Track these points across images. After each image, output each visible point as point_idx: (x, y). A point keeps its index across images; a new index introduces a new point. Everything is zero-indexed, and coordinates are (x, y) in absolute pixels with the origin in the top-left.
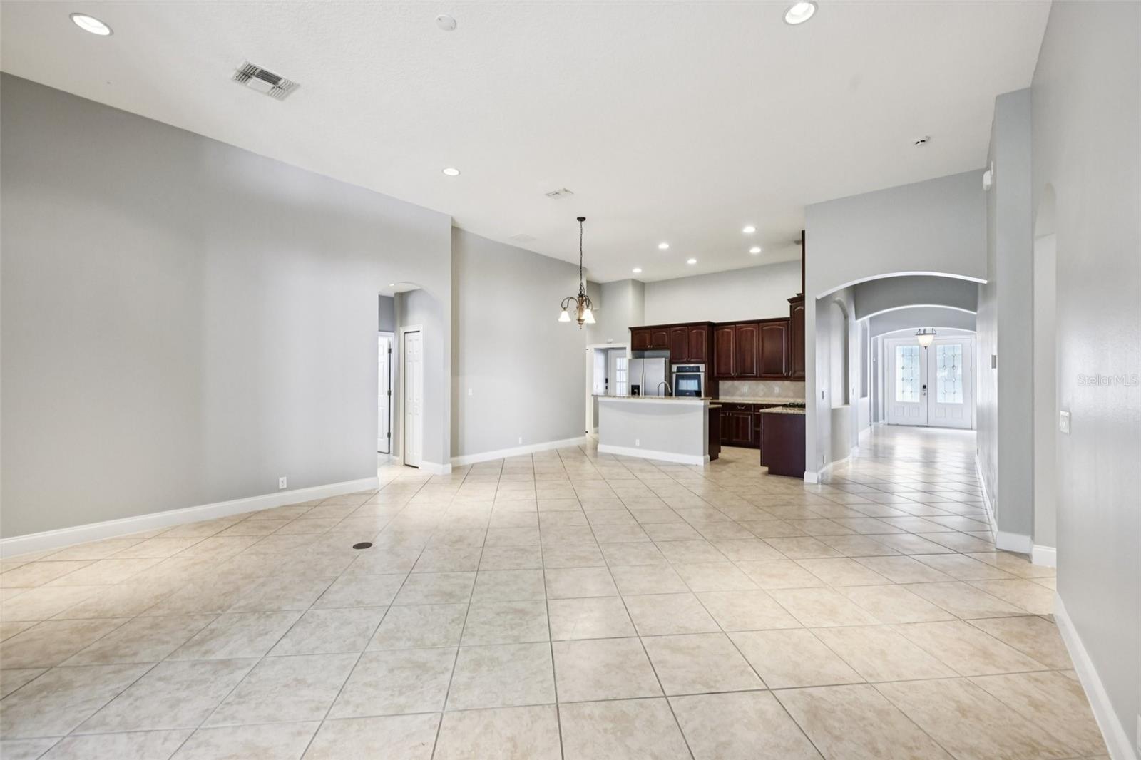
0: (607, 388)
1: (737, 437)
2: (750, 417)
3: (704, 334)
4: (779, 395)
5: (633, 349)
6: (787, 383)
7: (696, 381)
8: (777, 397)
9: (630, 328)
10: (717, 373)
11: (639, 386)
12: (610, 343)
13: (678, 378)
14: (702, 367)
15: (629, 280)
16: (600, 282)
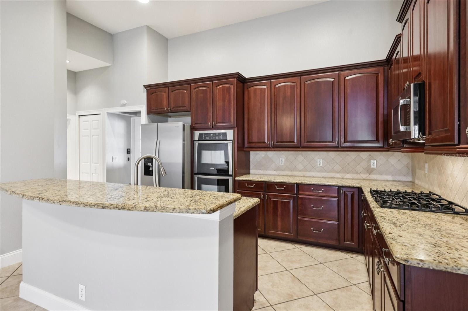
0: (128, 159)
1: (275, 228)
2: (291, 201)
3: (232, 90)
4: (322, 170)
5: (149, 112)
6: (332, 154)
7: (223, 152)
8: (320, 171)
9: (145, 87)
10: (249, 142)
11: (152, 159)
12: (124, 105)
13: (202, 148)
14: (230, 134)
15: (144, 26)
16: (112, 32)
